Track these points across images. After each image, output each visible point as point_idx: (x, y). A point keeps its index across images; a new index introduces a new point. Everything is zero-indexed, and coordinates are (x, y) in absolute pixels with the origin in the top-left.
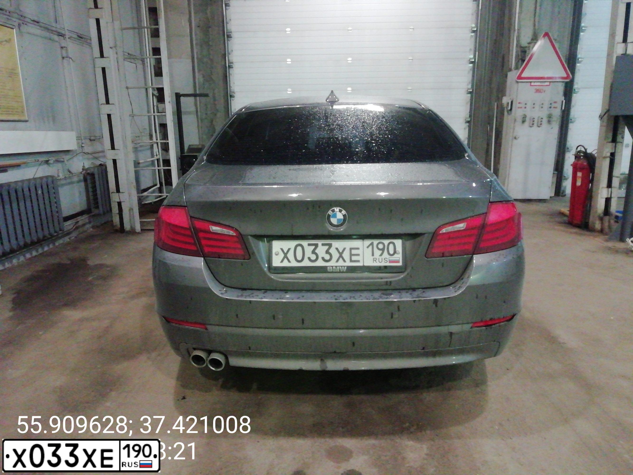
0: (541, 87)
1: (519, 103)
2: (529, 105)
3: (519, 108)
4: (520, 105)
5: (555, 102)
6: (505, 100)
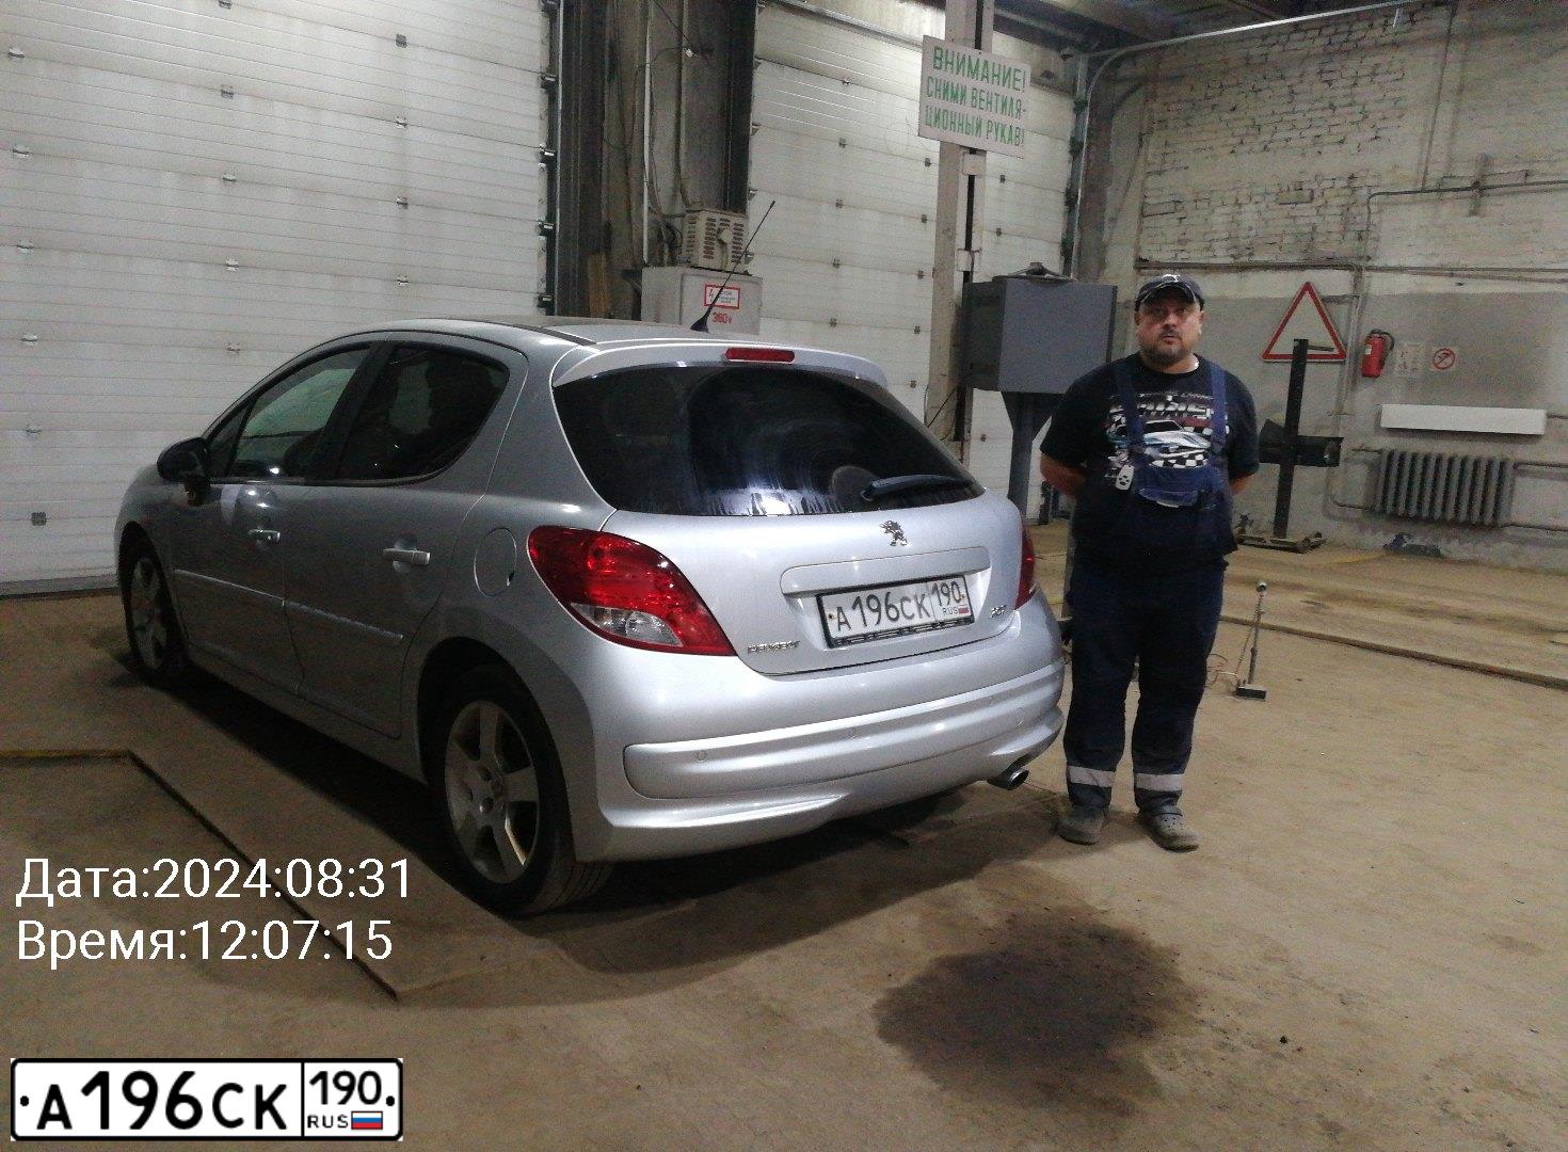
0: (723, 311)
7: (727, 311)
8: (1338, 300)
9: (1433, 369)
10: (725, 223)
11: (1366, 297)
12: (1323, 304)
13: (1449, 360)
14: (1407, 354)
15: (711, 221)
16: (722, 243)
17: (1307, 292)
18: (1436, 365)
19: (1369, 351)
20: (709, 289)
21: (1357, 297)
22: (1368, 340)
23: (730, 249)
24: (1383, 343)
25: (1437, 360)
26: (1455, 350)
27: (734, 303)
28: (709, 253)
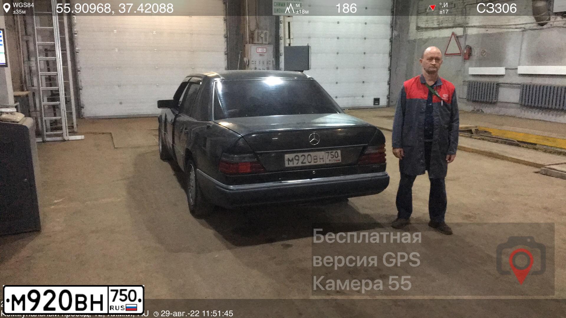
0: (262, 53)
1: (252, 61)
2: (257, 63)
3: (252, 64)
4: (253, 63)
5: (270, 61)
6: (245, 59)
7: (263, 54)
8: (461, 37)
9: (481, 56)
10: (262, 33)
11: (466, 35)
12: (457, 37)
13: (484, 53)
14: (476, 52)
15: (258, 33)
16: (262, 38)
17: (453, 36)
18: (482, 55)
19: (465, 52)
20: (258, 48)
21: (465, 36)
22: (466, 48)
23: (264, 39)
24: (470, 49)
25: (482, 53)
26: (486, 50)
27: (265, 51)
28: (258, 40)
